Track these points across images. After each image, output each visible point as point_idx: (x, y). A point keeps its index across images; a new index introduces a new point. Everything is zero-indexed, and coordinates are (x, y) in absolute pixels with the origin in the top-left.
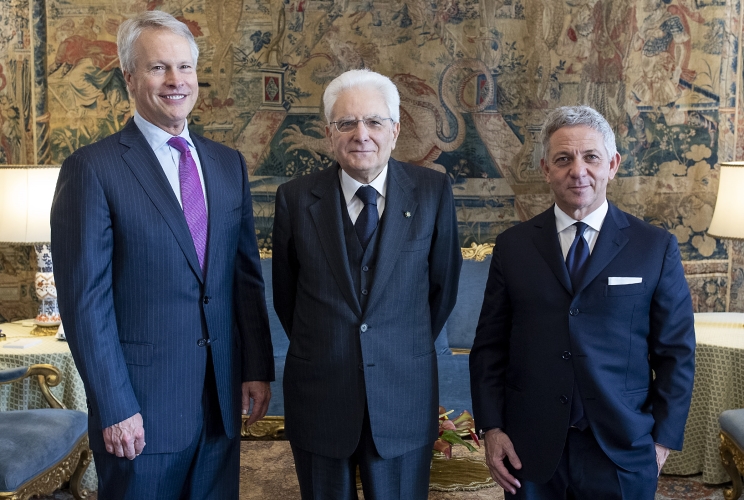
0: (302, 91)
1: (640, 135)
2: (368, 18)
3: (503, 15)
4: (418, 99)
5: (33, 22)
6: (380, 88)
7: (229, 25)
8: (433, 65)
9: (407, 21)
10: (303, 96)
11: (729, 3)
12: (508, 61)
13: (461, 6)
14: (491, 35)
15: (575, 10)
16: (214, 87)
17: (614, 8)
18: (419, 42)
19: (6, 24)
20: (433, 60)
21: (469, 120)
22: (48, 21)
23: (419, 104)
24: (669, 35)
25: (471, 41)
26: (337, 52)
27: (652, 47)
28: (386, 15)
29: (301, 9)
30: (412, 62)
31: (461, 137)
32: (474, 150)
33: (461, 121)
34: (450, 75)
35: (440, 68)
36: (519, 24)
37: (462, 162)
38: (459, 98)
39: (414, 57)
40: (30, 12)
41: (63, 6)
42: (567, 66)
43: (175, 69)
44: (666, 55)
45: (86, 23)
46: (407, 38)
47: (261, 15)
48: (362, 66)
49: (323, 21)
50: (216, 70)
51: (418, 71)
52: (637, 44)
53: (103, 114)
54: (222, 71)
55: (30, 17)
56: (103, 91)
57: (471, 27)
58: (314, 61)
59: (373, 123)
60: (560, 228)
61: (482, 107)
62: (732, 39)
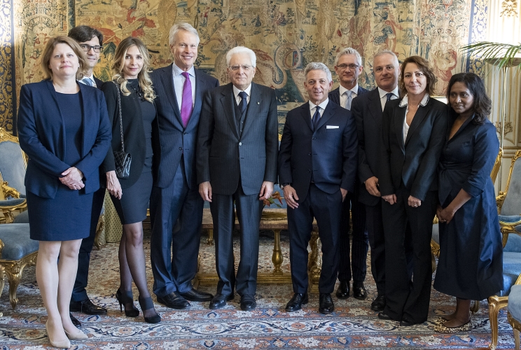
0: (206, 56)
1: (372, 83)
2: (240, 21)
3: (306, 23)
4: (264, 62)
5: (68, 18)
6: (248, 54)
7: (169, 22)
8: (271, 46)
9: (259, 24)
10: (206, 59)
11: (414, 21)
12: (308, 45)
13: (285, 17)
14: (300, 32)
15: (341, 21)
16: (161, 53)
17: (360, 21)
18: (265, 35)
19: (54, 18)
20: (271, 43)
21: (288, 73)
22: (76, 17)
23: (264, 65)
24: (386, 35)
25: (290, 35)
26: (224, 38)
27: (378, 40)
28: (249, 21)
29: (206, 16)
30: (261, 44)
31: (285, 82)
32: (291, 88)
33: (285, 74)
34: (280, 51)
35: (274, 47)
36: (314, 27)
37: (285, 94)
38: (284, 63)
39: (262, 41)
40: (67, 13)
41: (84, 10)
42: (336, 48)
43: (189, 46)
44: (384, 44)
45: (96, 19)
46: (259, 32)
47: (186, 18)
48: (236, 45)
49: (217, 22)
50: (163, 45)
51: (264, 49)
52: (371, 39)
53: (104, 65)
54: (166, 45)
55: (67, 15)
56: (104, 53)
57: (290, 28)
58: (212, 42)
59: (245, 67)
60: (311, 109)
61: (295, 67)
62: (416, 38)
